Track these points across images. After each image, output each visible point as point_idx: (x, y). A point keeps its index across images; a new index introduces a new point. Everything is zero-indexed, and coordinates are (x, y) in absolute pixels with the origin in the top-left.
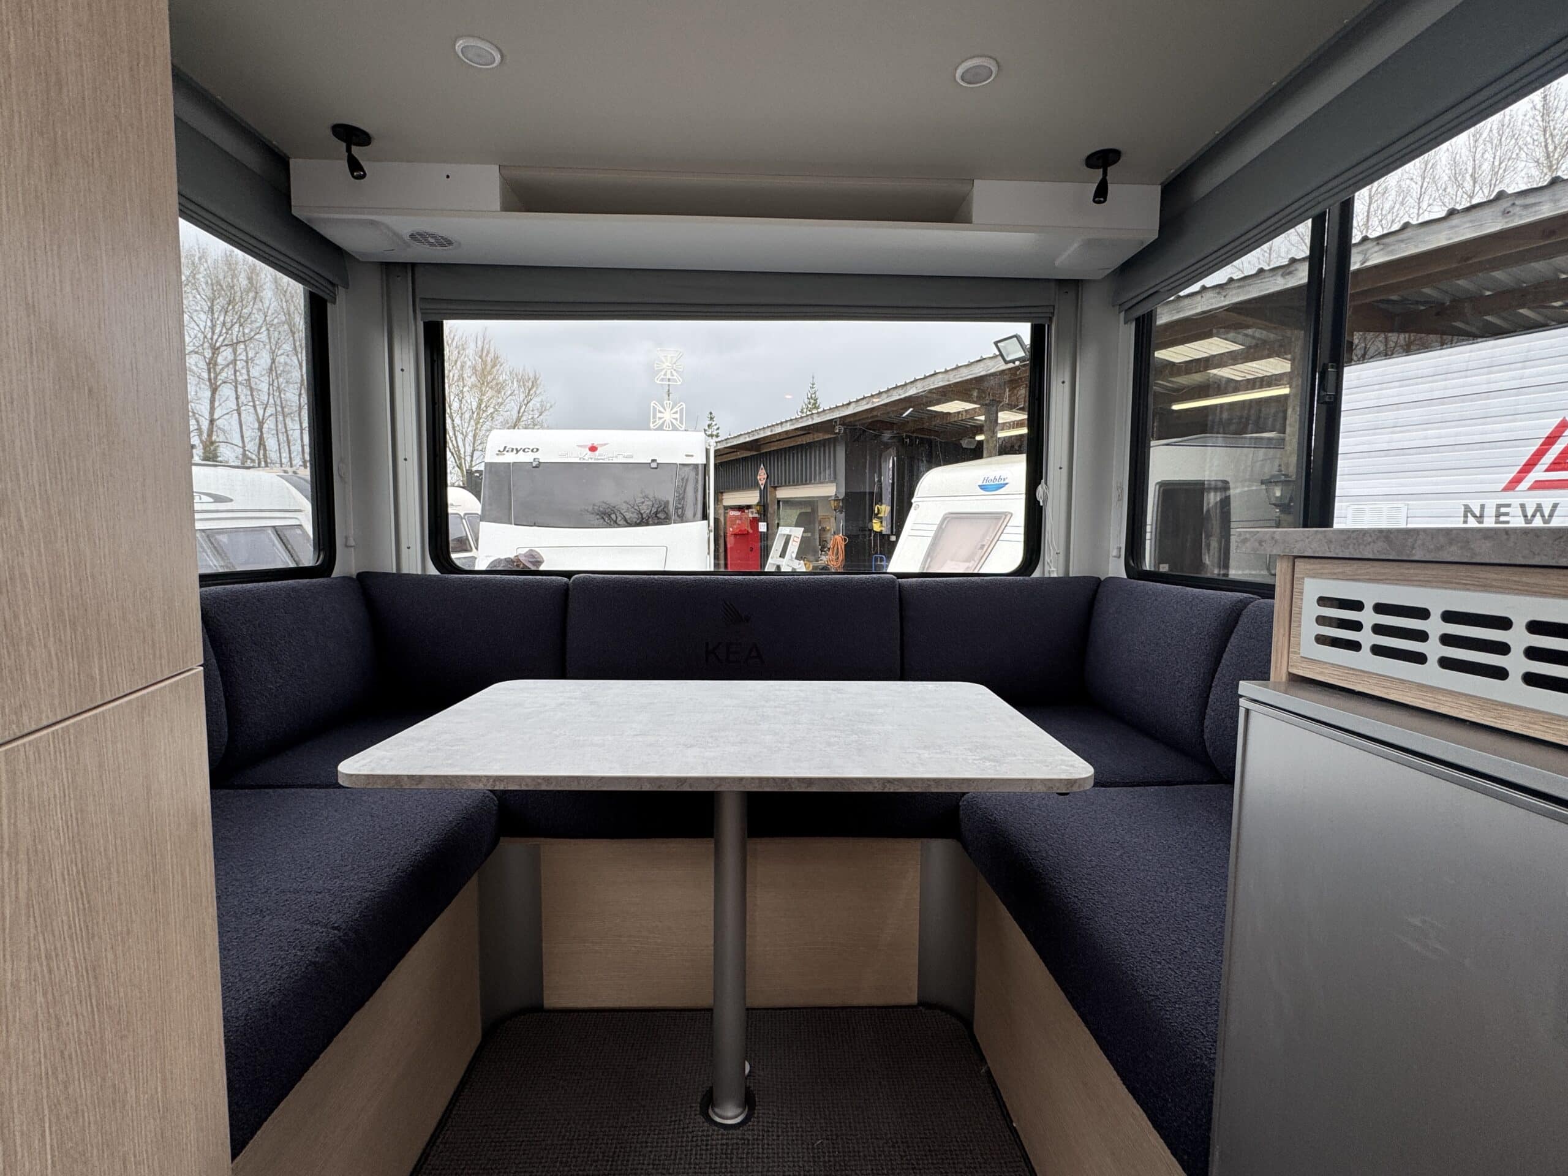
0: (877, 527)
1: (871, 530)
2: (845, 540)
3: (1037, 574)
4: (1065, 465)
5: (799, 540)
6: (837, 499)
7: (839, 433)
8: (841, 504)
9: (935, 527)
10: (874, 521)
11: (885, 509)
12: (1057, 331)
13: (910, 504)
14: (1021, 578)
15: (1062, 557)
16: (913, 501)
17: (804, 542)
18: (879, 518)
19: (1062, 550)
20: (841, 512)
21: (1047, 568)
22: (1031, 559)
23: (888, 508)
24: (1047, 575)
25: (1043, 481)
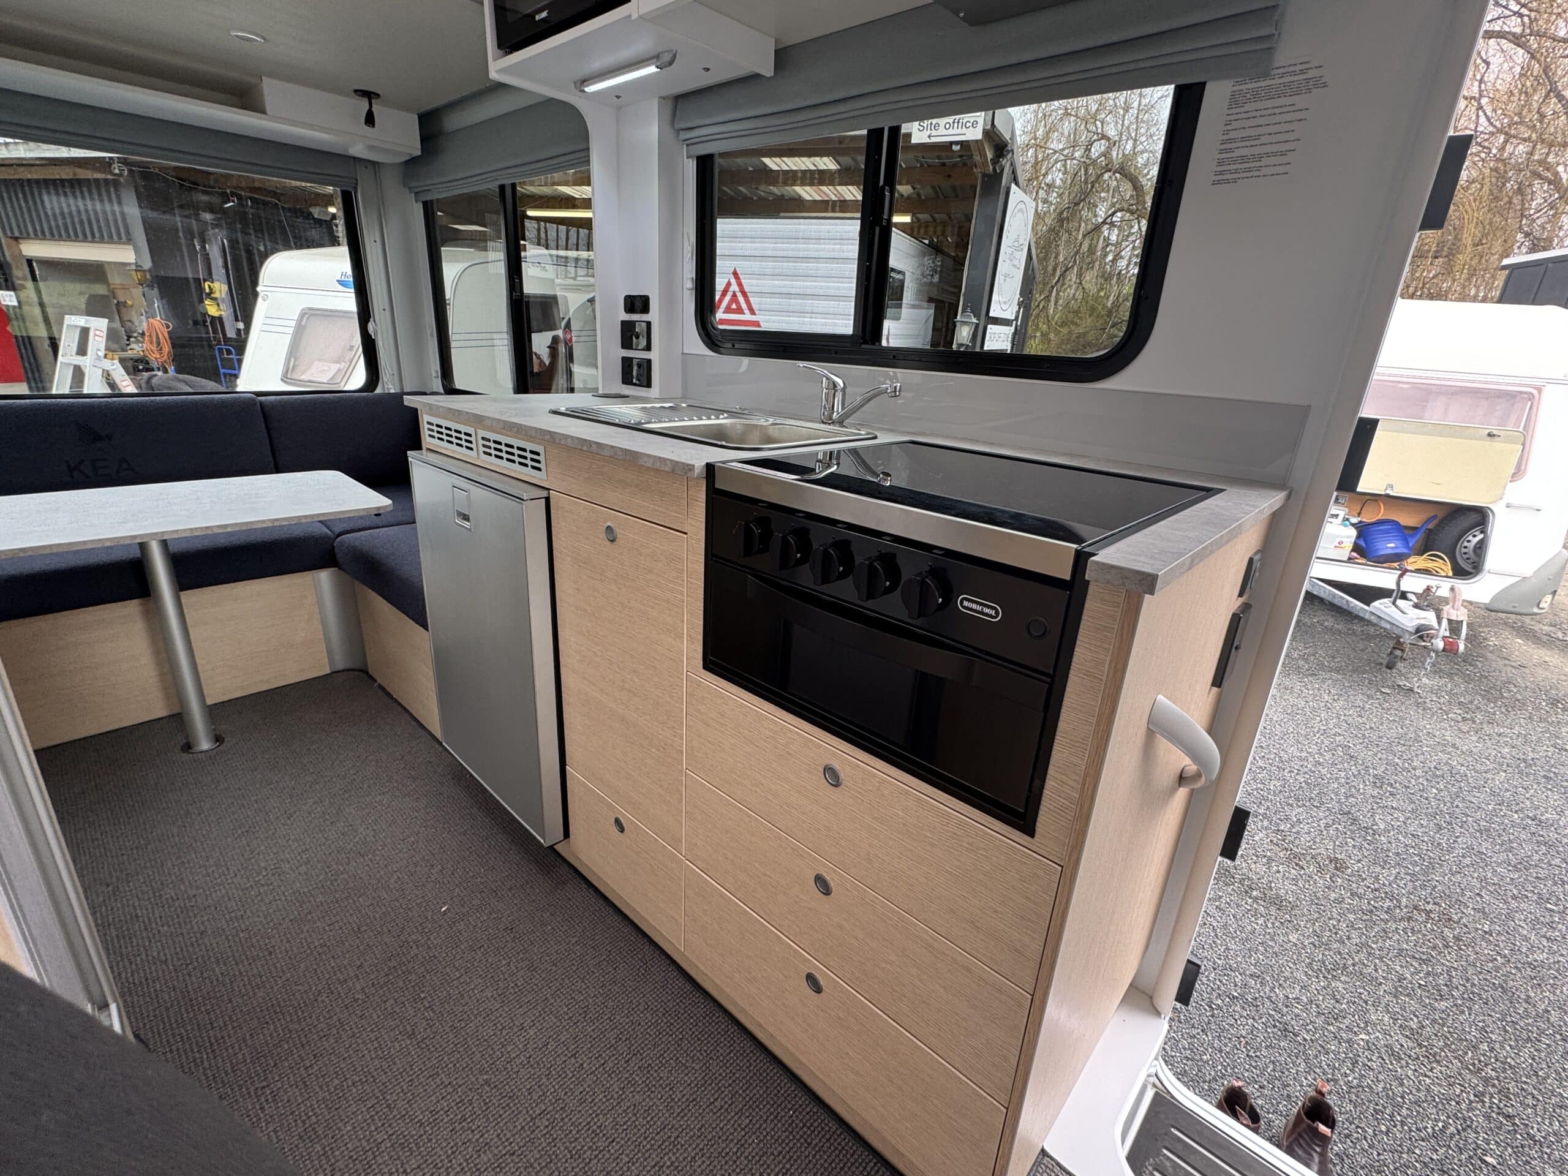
0: (212, 310)
1: (205, 314)
2: (168, 327)
3: (378, 390)
4: (387, 307)
5: (104, 335)
6: (138, 268)
7: (121, 175)
8: (148, 276)
9: (293, 323)
10: (207, 302)
11: (220, 288)
12: (364, 202)
13: (256, 295)
14: (366, 394)
15: (396, 377)
16: (259, 289)
17: (112, 335)
18: (212, 299)
19: (396, 372)
20: (152, 288)
21: (386, 386)
22: (372, 380)
23: (225, 288)
24: (386, 391)
25: (371, 319)
